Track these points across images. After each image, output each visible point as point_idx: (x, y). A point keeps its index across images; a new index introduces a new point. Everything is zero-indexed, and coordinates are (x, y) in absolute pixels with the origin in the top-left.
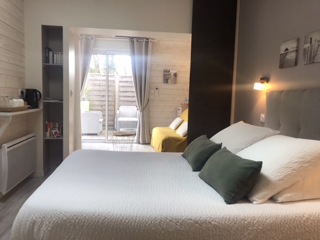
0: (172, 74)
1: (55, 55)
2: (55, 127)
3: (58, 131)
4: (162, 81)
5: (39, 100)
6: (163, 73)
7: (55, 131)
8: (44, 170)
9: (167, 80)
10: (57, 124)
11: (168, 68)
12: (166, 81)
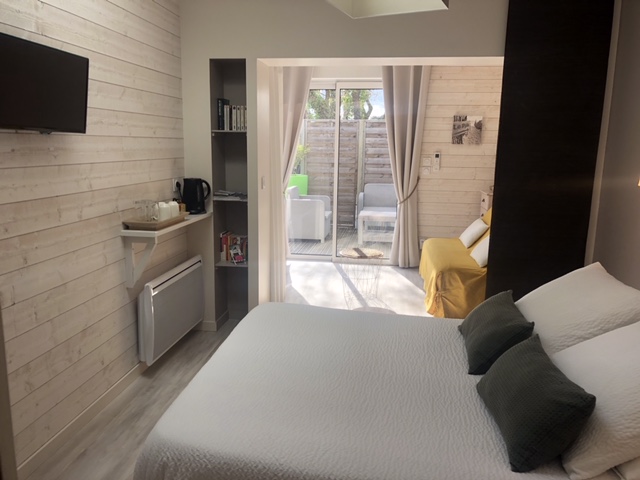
0: (472, 125)
1: (234, 111)
2: (236, 244)
3: (239, 251)
4: (450, 140)
5: (206, 198)
6: (452, 122)
7: (235, 251)
8: (216, 319)
9: (461, 136)
10: (239, 238)
11: (463, 112)
12: (458, 139)
